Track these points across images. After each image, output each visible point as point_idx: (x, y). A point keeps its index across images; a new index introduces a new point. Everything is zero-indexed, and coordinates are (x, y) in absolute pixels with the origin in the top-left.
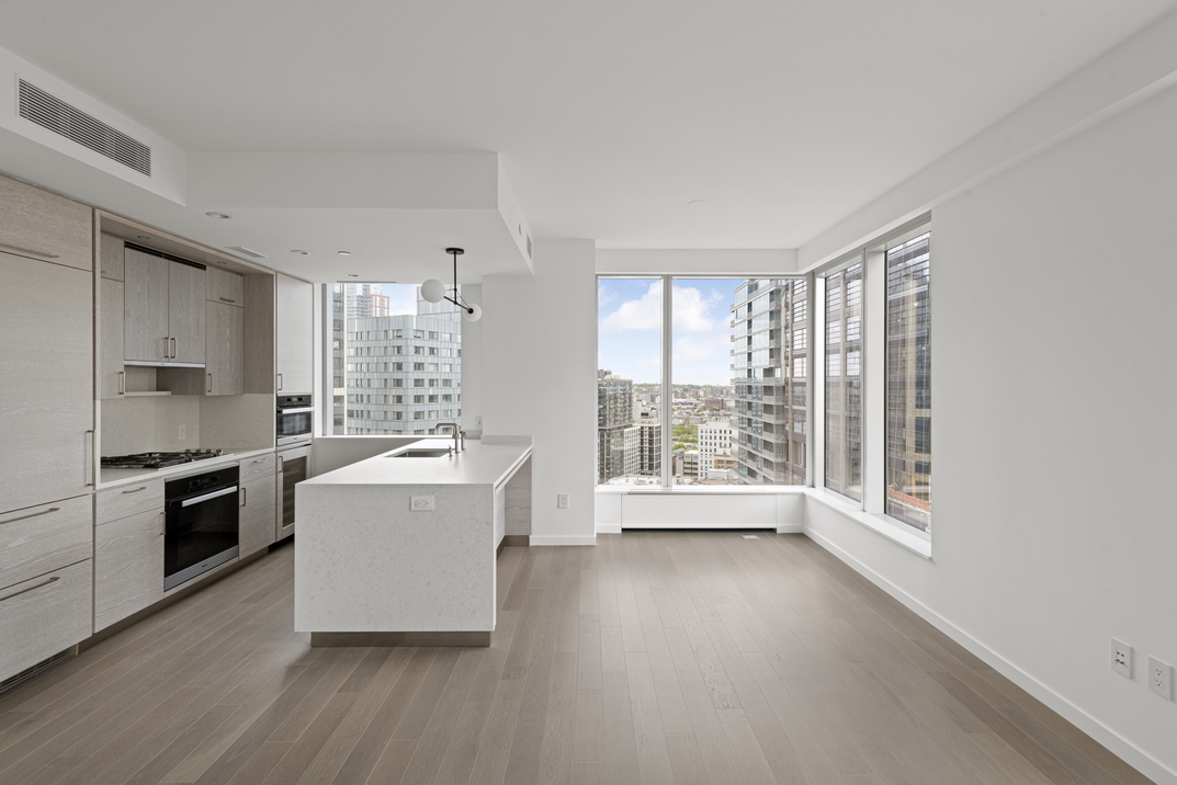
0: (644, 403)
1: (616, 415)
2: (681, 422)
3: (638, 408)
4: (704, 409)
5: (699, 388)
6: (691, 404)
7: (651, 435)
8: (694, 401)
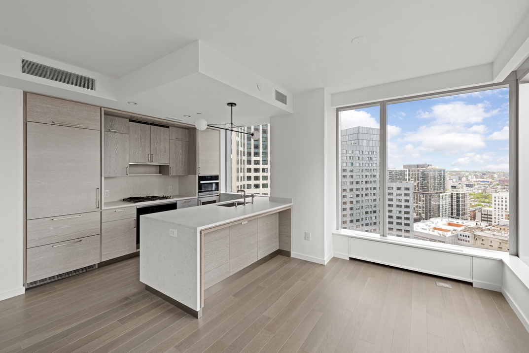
0: (454, 180)
1: (435, 187)
2: (480, 191)
3: (449, 184)
4: (498, 185)
5: (495, 173)
6: (488, 182)
7: (458, 198)
8: (490, 180)
